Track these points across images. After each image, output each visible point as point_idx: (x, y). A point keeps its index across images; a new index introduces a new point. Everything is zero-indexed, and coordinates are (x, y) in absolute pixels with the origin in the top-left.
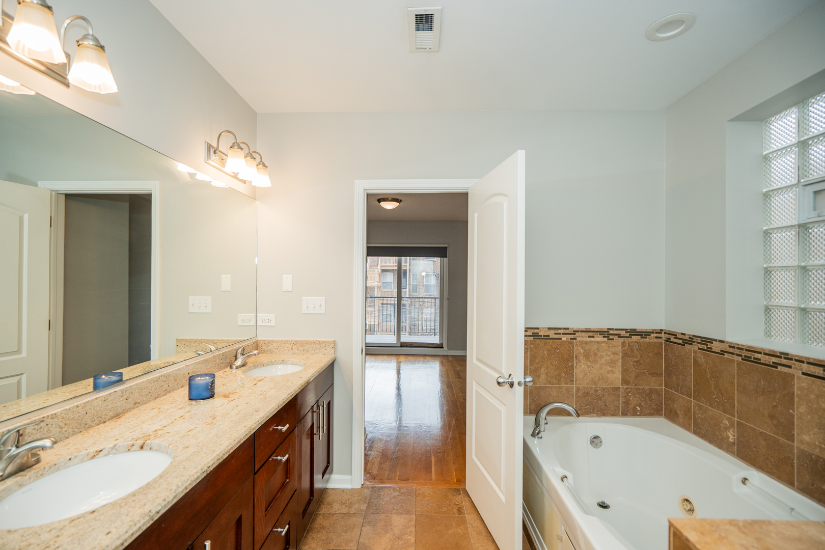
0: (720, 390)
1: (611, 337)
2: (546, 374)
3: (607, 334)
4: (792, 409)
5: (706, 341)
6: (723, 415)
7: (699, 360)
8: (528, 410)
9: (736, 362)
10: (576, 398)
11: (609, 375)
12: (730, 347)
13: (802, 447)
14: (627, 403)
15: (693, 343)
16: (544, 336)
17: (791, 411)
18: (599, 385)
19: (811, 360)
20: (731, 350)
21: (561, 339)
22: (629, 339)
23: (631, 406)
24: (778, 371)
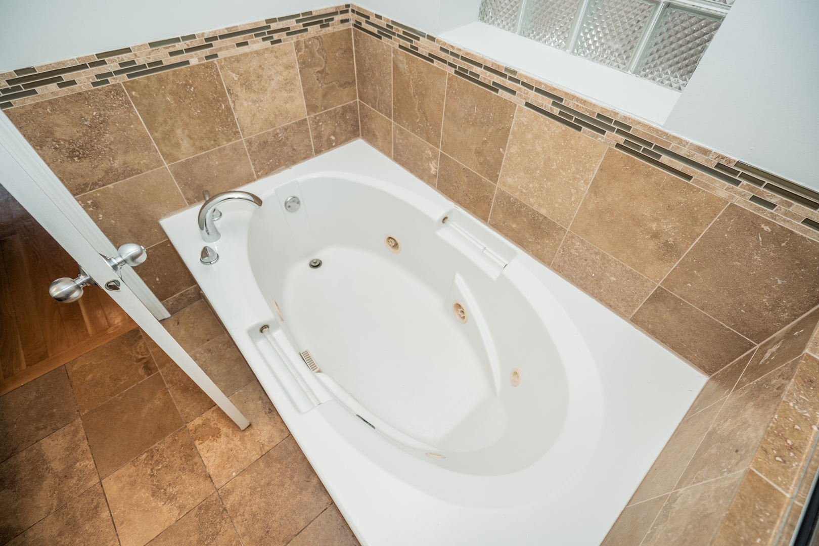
0: (424, 113)
1: (276, 37)
2: (189, 136)
3: (269, 33)
4: (502, 148)
5: (411, 34)
6: (426, 144)
7: (400, 65)
8: (186, 201)
9: (447, 76)
10: (251, 155)
11: (288, 106)
12: (442, 49)
13: (504, 189)
14: (318, 137)
15: (393, 36)
16: (150, 64)
17: (501, 149)
18: (277, 126)
19: (543, 86)
20: (443, 55)
21: (187, 62)
22: (304, 34)
23: (324, 139)
24: (498, 96)
